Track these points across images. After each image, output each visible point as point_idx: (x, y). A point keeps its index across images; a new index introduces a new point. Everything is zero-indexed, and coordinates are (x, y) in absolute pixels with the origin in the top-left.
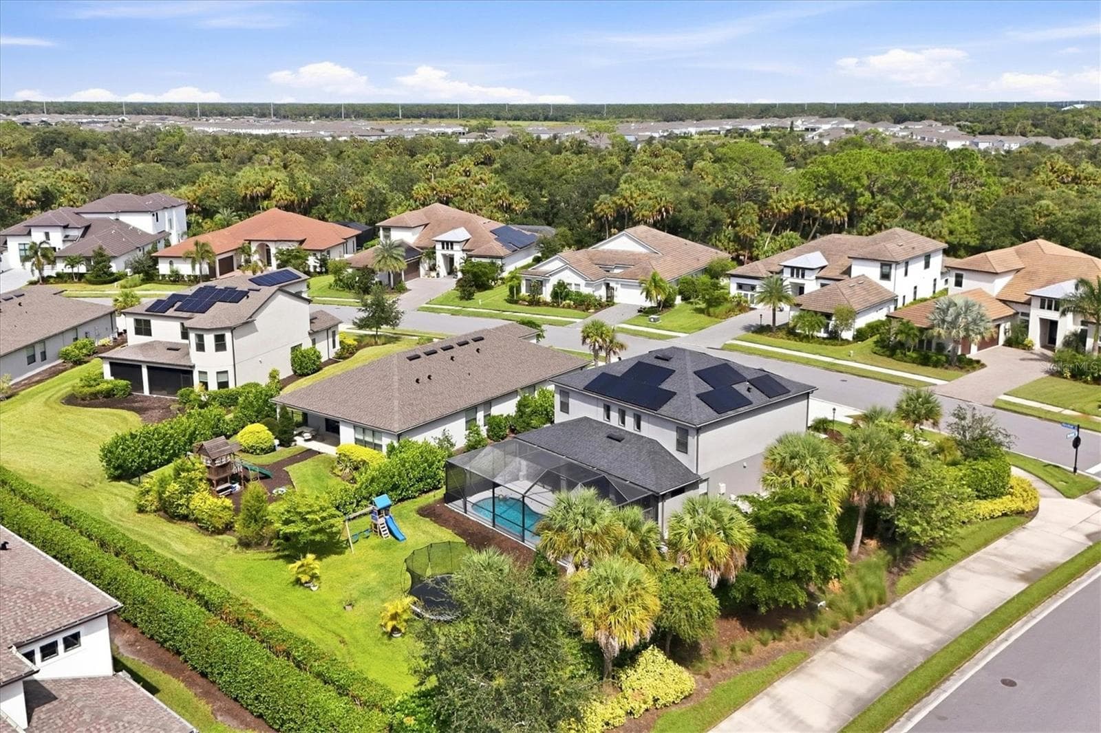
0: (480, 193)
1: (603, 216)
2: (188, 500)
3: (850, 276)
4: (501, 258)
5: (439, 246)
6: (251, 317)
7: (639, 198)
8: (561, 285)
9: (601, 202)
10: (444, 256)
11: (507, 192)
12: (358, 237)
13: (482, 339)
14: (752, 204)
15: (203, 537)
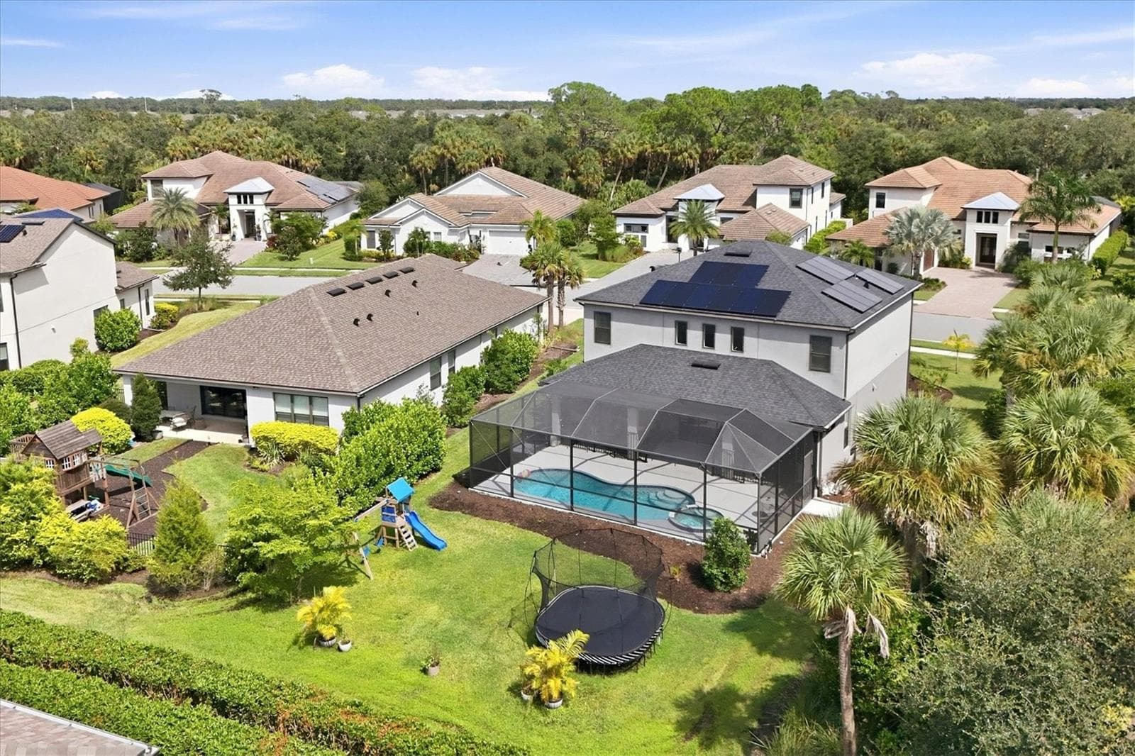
0: (258, 148)
1: (421, 169)
2: (32, 533)
3: (755, 207)
4: (321, 211)
5: (233, 200)
6: (37, 260)
7: (462, 148)
8: (419, 235)
9: (418, 153)
10: (241, 212)
11: (293, 147)
12: (105, 199)
13: (412, 270)
14: (592, 150)
15: (76, 592)
